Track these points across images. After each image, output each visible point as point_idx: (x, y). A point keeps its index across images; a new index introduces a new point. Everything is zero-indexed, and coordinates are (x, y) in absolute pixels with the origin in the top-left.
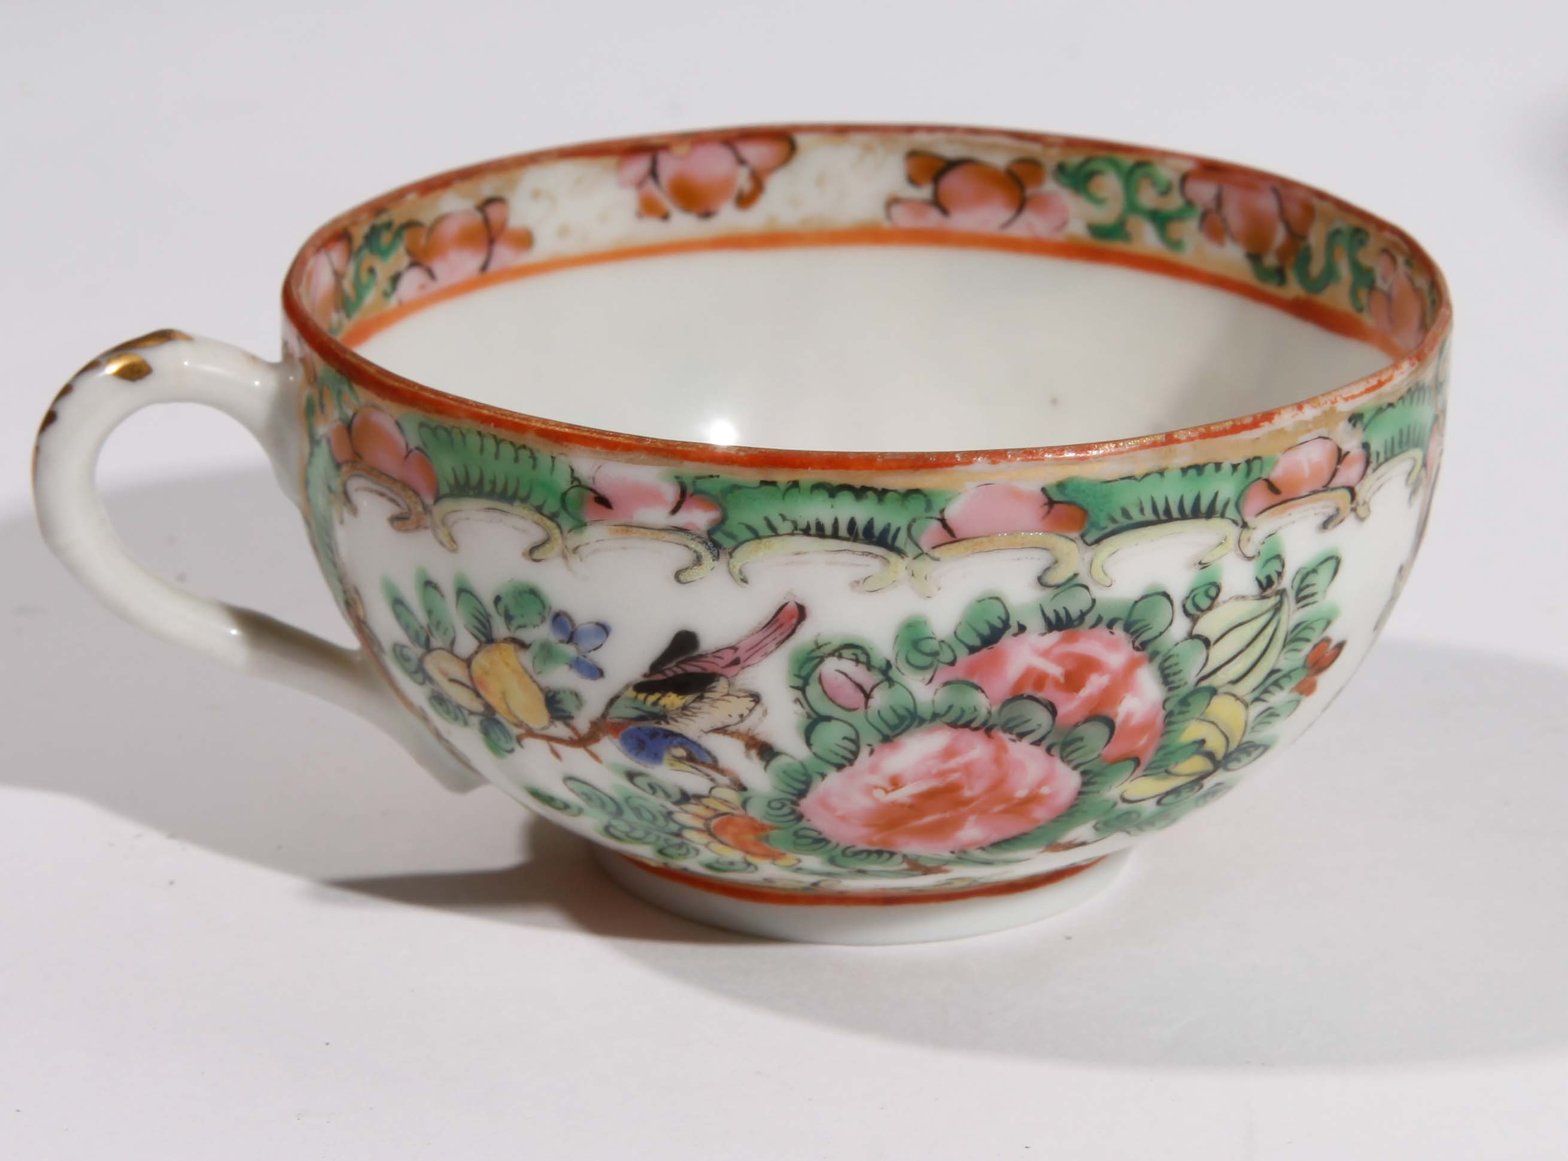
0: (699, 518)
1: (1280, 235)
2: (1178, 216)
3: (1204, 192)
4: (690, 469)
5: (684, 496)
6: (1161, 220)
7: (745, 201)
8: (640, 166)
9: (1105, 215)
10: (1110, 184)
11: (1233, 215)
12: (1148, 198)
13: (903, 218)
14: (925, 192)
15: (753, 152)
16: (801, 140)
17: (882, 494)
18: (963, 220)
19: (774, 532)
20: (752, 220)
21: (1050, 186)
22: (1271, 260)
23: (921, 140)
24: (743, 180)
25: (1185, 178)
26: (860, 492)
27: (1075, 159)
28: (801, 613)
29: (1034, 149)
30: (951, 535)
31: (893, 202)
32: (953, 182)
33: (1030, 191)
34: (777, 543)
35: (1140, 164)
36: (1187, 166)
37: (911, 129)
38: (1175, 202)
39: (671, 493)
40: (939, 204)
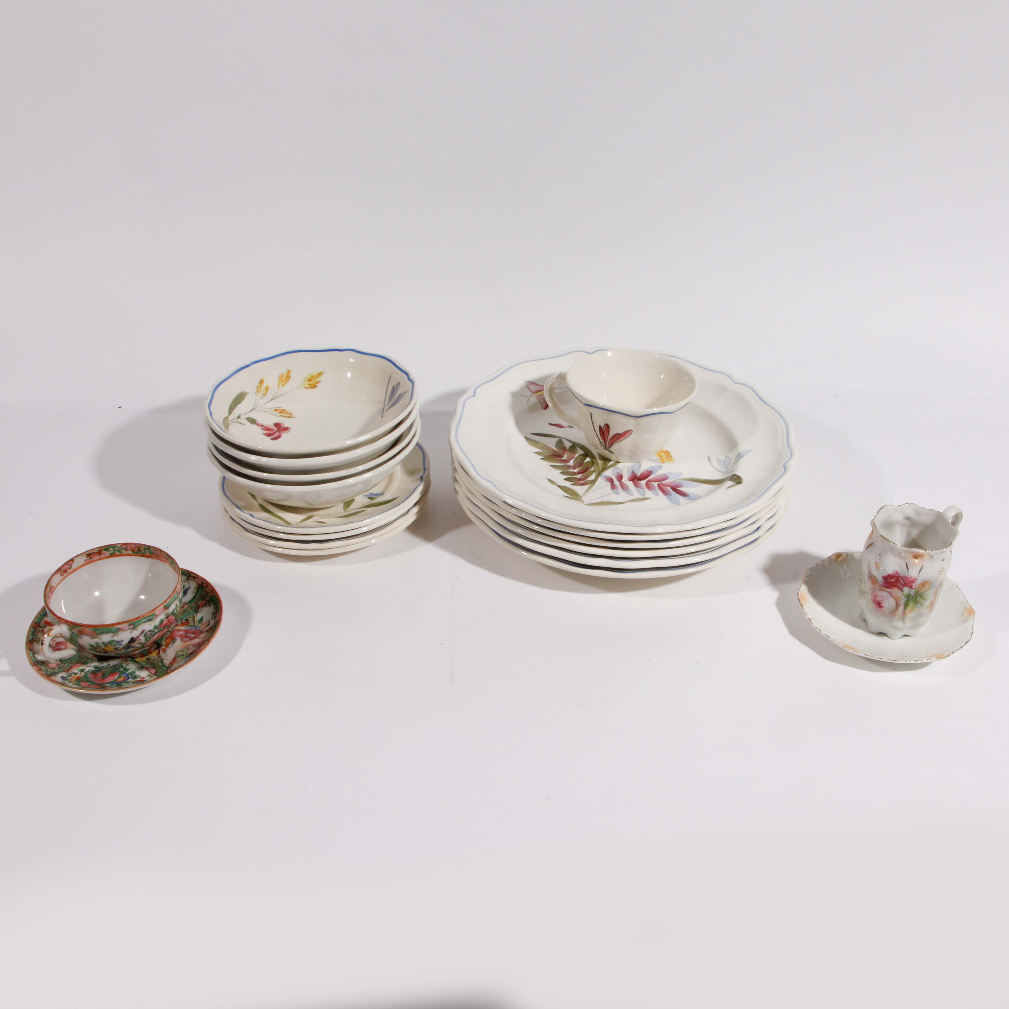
0: (132, 627)
1: (136, 549)
2: (121, 550)
3: (124, 546)
4: (129, 623)
5: (130, 625)
6: (119, 551)
7: (70, 569)
8: (59, 572)
9: (111, 552)
10: (111, 549)
11: (129, 548)
12: (116, 549)
13: (87, 562)
14: (89, 558)
15: (70, 563)
16: (74, 559)
17: (149, 616)
18: (94, 559)
19: (140, 624)
20: (72, 570)
21: (104, 552)
22: (136, 552)
23: (87, 553)
24: (69, 566)
25: (121, 546)
26: (147, 617)
27: (106, 548)
28: (144, 630)
29: (101, 548)
30: (157, 616)
31: (85, 560)
32: (92, 555)
33: (101, 553)
34: (141, 625)
35: (114, 546)
36: (121, 544)
37: (85, 552)
38: (120, 548)
39: (128, 626)
40: (91, 558)
